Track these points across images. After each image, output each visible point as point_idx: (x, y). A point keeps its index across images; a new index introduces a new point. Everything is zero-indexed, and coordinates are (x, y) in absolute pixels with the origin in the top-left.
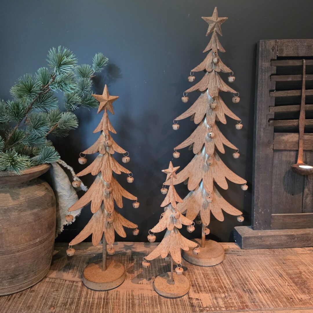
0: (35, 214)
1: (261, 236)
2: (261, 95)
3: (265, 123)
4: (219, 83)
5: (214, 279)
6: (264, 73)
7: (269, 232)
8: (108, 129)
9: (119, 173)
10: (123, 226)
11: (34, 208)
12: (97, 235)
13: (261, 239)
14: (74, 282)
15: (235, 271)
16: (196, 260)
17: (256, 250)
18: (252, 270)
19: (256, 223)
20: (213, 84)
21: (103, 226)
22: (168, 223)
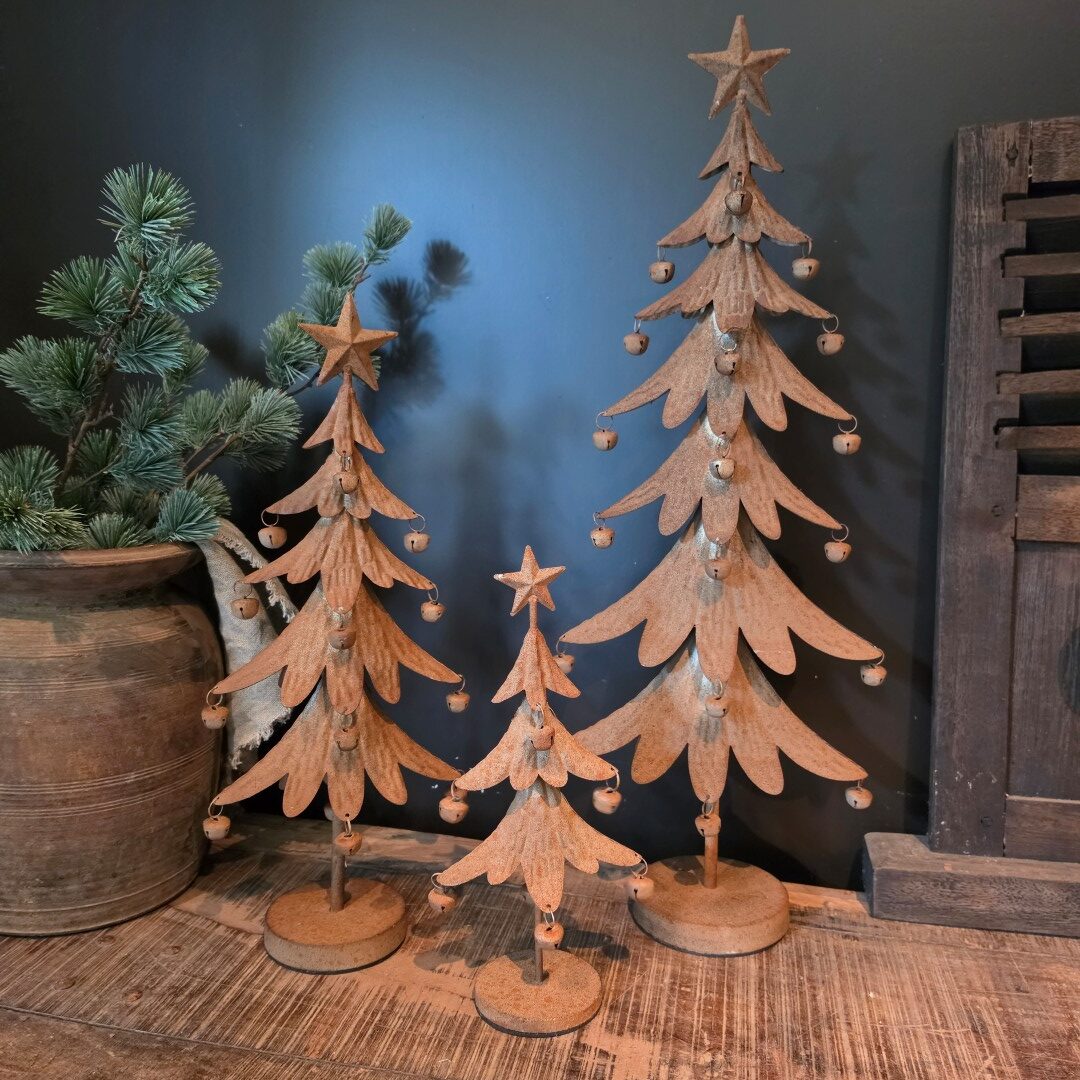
0: (126, 695)
1: (952, 875)
2: (965, 329)
3: (981, 435)
4: (757, 281)
5: (705, 999)
6: (974, 250)
7: (991, 865)
8: (352, 436)
9: (384, 582)
10: (400, 766)
11: (121, 675)
12: (302, 785)
13: (951, 888)
14: (239, 931)
15: (801, 984)
16: (664, 923)
17: (929, 927)
18: (871, 995)
19: (943, 823)
20: (731, 286)
21: (324, 756)
22: (515, 761)
